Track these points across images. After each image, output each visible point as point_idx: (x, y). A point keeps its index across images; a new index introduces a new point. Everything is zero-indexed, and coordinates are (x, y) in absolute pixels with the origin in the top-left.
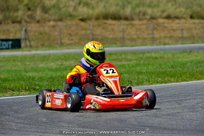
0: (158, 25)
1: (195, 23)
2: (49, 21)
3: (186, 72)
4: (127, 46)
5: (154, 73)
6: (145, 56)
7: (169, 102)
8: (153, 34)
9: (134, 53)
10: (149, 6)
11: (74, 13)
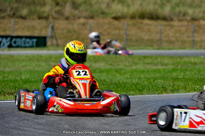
0: (199, 26)
2: (79, 18)
4: (164, 49)
5: (192, 80)
6: (183, 60)
8: (193, 36)
9: (171, 57)
10: (191, 6)
11: (107, 11)
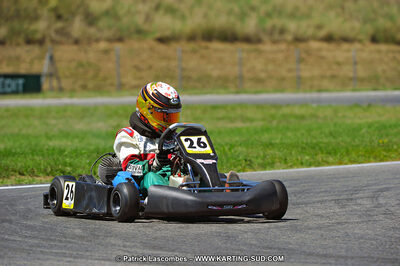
0: (308, 52)
1: (379, 52)
2: (97, 40)
3: (358, 146)
5: (297, 147)
6: (281, 112)
7: (321, 202)
8: (298, 70)
10: (292, 16)
11: (146, 27)
